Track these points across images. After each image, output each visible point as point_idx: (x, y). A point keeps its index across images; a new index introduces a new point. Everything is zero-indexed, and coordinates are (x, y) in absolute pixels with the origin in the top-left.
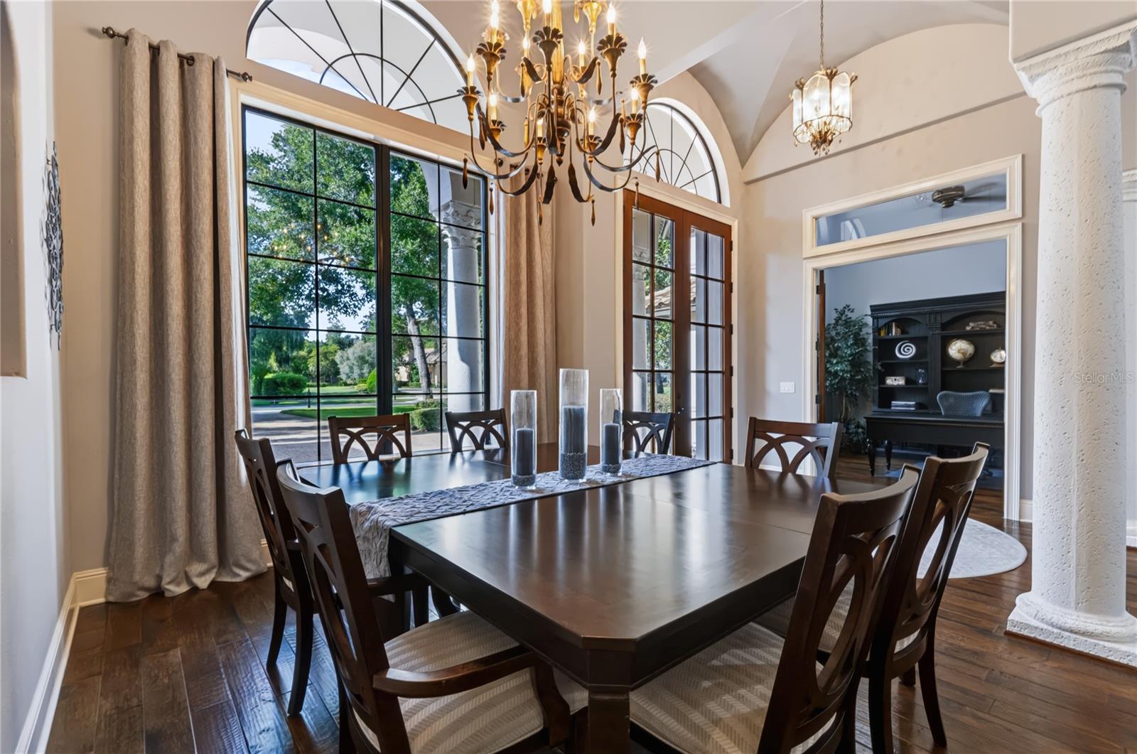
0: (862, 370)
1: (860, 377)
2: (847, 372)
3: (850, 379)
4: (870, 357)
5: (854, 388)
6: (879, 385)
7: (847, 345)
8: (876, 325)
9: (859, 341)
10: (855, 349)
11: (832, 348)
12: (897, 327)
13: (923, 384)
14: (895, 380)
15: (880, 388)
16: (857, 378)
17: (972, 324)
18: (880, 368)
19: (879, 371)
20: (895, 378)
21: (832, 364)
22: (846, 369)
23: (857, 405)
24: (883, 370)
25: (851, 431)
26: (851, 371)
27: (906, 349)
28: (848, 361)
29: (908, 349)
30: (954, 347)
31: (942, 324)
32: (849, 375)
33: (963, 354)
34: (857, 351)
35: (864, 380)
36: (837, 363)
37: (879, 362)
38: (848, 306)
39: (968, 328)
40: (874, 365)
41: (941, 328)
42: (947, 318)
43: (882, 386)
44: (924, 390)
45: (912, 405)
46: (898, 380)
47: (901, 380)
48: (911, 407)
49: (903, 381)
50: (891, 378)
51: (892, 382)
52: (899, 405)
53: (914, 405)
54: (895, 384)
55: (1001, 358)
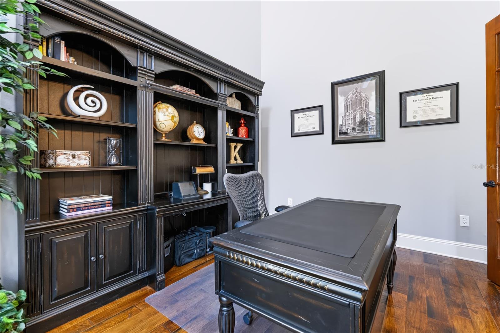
14: (74, 156)
20: (73, 152)
27: (88, 102)
29: (93, 102)
30: (166, 113)
33: (175, 123)
45: (107, 202)
46: (79, 158)
47: (84, 157)
48: (105, 207)
49: (88, 158)
50: (65, 154)
51: (67, 160)
52: (84, 205)
53: (110, 202)
54: (73, 165)
55: (200, 134)
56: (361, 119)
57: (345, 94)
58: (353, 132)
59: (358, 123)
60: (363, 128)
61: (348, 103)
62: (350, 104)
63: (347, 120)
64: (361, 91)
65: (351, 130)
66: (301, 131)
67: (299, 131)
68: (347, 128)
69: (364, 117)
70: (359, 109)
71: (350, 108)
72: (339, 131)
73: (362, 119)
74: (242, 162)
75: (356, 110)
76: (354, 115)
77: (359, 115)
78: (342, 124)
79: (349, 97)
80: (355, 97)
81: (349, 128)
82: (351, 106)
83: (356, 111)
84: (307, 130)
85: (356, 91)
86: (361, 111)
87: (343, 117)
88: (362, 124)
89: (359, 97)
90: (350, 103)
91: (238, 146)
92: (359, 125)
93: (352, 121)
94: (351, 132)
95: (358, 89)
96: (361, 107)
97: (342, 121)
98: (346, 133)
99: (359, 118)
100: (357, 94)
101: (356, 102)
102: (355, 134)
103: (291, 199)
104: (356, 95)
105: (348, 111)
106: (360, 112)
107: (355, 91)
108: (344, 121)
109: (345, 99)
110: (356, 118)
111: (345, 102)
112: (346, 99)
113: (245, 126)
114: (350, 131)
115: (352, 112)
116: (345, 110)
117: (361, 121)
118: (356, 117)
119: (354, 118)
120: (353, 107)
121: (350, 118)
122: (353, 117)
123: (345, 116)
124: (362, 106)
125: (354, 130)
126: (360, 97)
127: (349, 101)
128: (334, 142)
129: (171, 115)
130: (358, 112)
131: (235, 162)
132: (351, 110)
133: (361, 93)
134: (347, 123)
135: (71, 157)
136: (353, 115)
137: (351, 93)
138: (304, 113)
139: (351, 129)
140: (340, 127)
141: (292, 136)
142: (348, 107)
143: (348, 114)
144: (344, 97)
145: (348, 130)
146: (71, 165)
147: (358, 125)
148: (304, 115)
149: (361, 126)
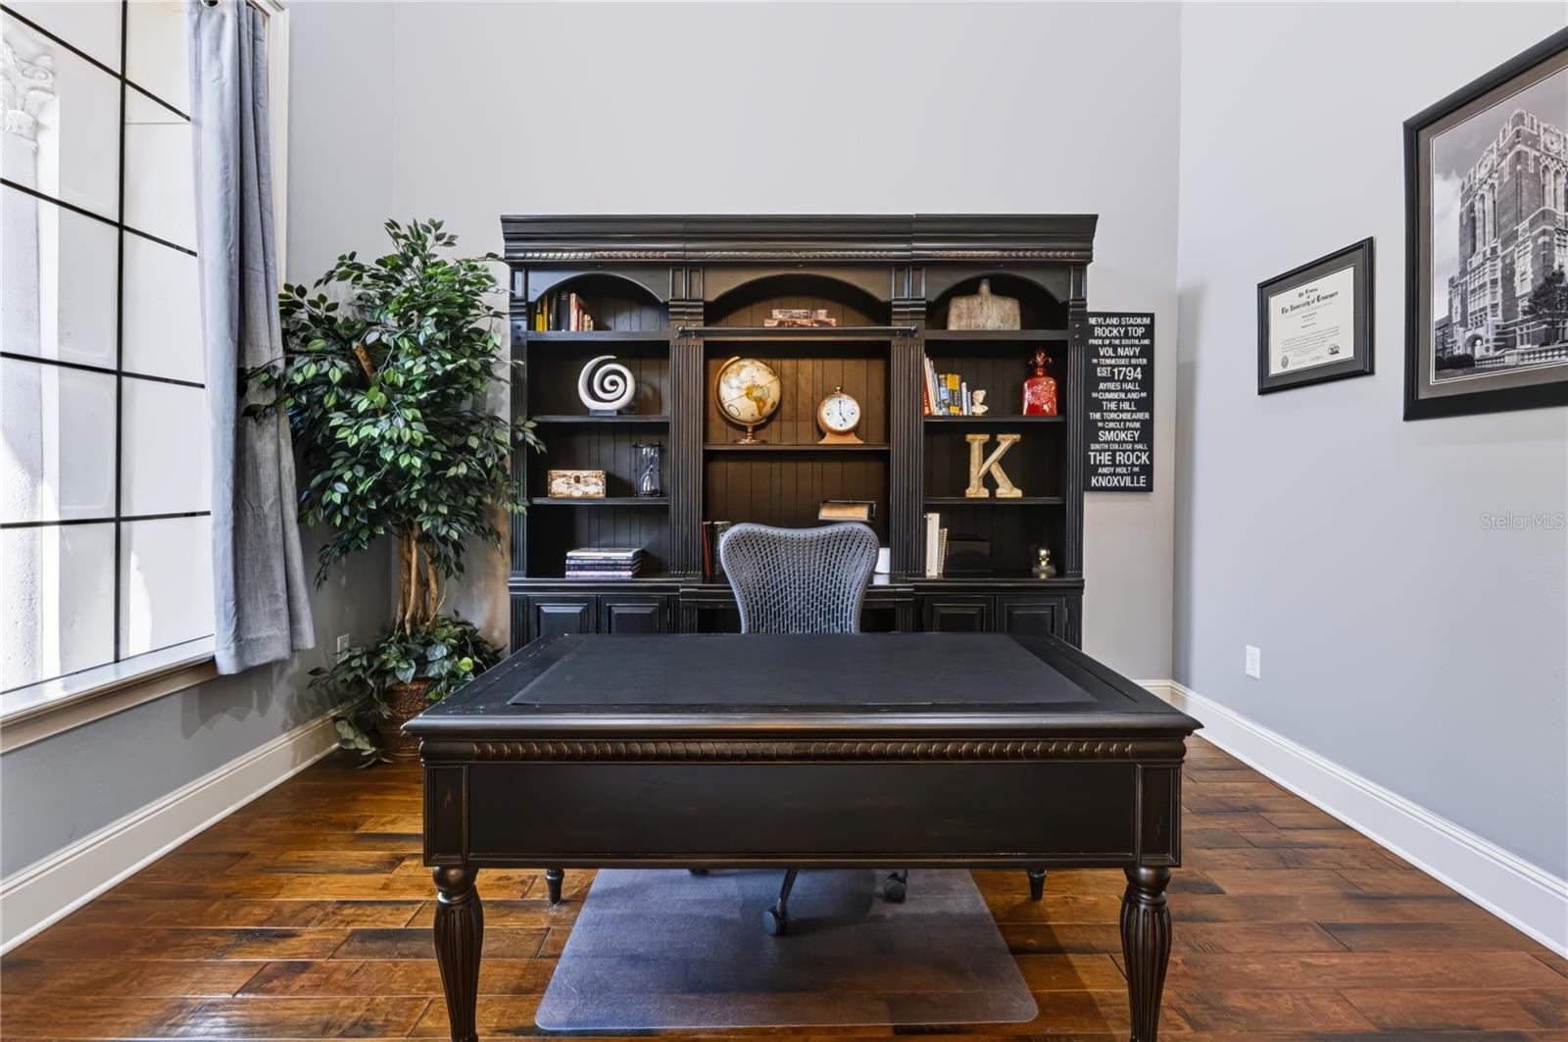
0: (474, 442)
1: (463, 470)
2: (411, 448)
3: (429, 479)
4: (500, 397)
5: (444, 510)
6: (529, 498)
7: (414, 340)
8: (519, 292)
9: (460, 335)
10: (442, 362)
11: (361, 355)
12: (583, 308)
13: (653, 493)
14: (577, 480)
15: (531, 509)
16: (452, 472)
17: (777, 314)
18: (531, 438)
19: (531, 449)
20: (576, 473)
21: (354, 414)
22: (407, 435)
23: (461, 568)
24: (541, 448)
25: (433, 671)
26: (427, 445)
27: (607, 385)
28: (419, 405)
29: (613, 383)
30: (734, 382)
31: (707, 305)
32: (417, 462)
33: (759, 400)
34: (449, 367)
35: (482, 482)
36: (373, 413)
37: (529, 419)
38: (438, 226)
39: (769, 324)
40: (516, 429)
41: (705, 314)
42: (719, 285)
43: (537, 501)
44: (655, 513)
45: (623, 562)
46: (586, 482)
47: (594, 480)
48: (620, 570)
49: (600, 483)
50: (564, 476)
51: (566, 486)
52: (589, 562)
53: (628, 562)
54: (577, 494)
55: (844, 420)
56: (1541, 281)
57: (1460, 164)
58: (1498, 353)
59: (1524, 304)
60: (1552, 324)
61: (1478, 206)
62: (1485, 206)
63: (1473, 291)
64: (1543, 125)
65: (1491, 345)
66: (1290, 368)
67: (1285, 367)
68: (1469, 334)
69: (1556, 267)
70: (1532, 224)
71: (1486, 227)
72: (1437, 351)
73: (1549, 274)
74: (1017, 493)
75: (1514, 235)
76: (1508, 261)
77: (1529, 257)
78: (1450, 317)
79: (1483, 173)
80: (1513, 166)
81: (1481, 331)
82: (1490, 218)
83: (1517, 238)
84: (1313, 360)
85: (1518, 134)
86: (1544, 232)
87: (1452, 281)
88: (1550, 305)
89: (1531, 163)
90: (1489, 204)
91: (1002, 442)
92: (1531, 310)
93: (1494, 293)
94: (1491, 353)
95: (1527, 120)
96: (1543, 212)
97: (1450, 301)
98: (1466, 362)
99: (1530, 276)
100: (1519, 147)
101: (1518, 193)
102: (1508, 360)
103: (1257, 651)
104: (1519, 154)
105: (1479, 245)
106: (1535, 239)
107: (1510, 134)
108: (1457, 303)
109: (1463, 188)
110: (1517, 279)
111: (1463, 202)
112: (1466, 188)
113: (1047, 374)
114: (1487, 349)
115: (1494, 250)
116: (1462, 243)
117: (1542, 287)
118: (1513, 273)
119: (1502, 278)
120: (1504, 220)
121: (1487, 279)
122: (1499, 275)
123: (1463, 273)
124: (1549, 205)
125: (1505, 340)
126: (1536, 159)
127: (1482, 196)
128: (1417, 408)
129: (745, 386)
130: (1524, 242)
131: (985, 493)
132: (1489, 236)
133: (1544, 138)
134: (1471, 309)
135: (572, 481)
136: (1499, 263)
137: (1492, 151)
138: (1302, 289)
139: (1491, 337)
140: (1440, 333)
141: (1263, 391)
142: (1479, 224)
143: (1476, 260)
144: (1460, 175)
145: (1473, 345)
146: (573, 494)
147: (1525, 313)
148: (1301, 295)
149: (1540, 317)
